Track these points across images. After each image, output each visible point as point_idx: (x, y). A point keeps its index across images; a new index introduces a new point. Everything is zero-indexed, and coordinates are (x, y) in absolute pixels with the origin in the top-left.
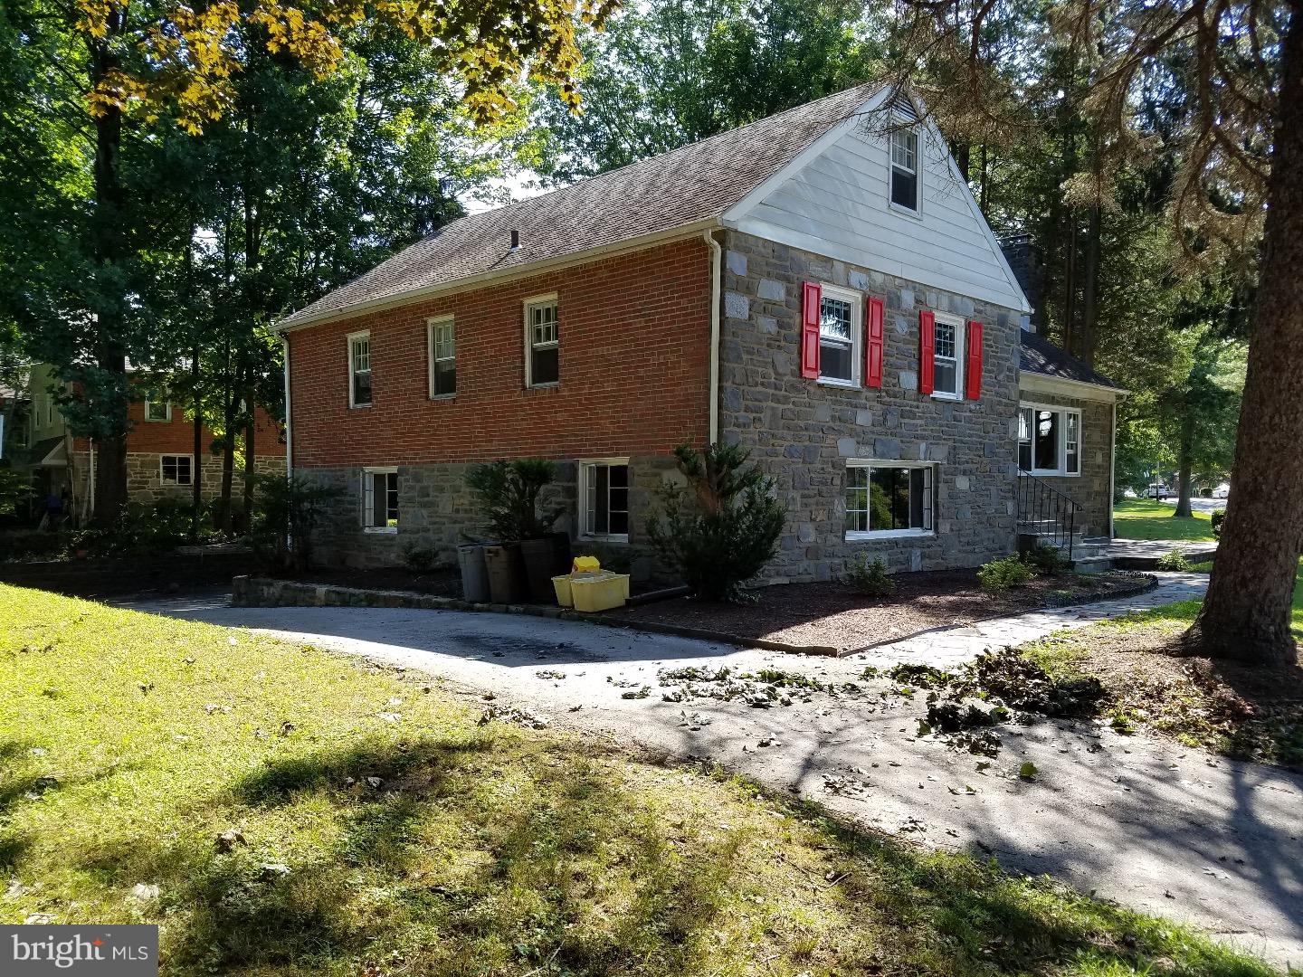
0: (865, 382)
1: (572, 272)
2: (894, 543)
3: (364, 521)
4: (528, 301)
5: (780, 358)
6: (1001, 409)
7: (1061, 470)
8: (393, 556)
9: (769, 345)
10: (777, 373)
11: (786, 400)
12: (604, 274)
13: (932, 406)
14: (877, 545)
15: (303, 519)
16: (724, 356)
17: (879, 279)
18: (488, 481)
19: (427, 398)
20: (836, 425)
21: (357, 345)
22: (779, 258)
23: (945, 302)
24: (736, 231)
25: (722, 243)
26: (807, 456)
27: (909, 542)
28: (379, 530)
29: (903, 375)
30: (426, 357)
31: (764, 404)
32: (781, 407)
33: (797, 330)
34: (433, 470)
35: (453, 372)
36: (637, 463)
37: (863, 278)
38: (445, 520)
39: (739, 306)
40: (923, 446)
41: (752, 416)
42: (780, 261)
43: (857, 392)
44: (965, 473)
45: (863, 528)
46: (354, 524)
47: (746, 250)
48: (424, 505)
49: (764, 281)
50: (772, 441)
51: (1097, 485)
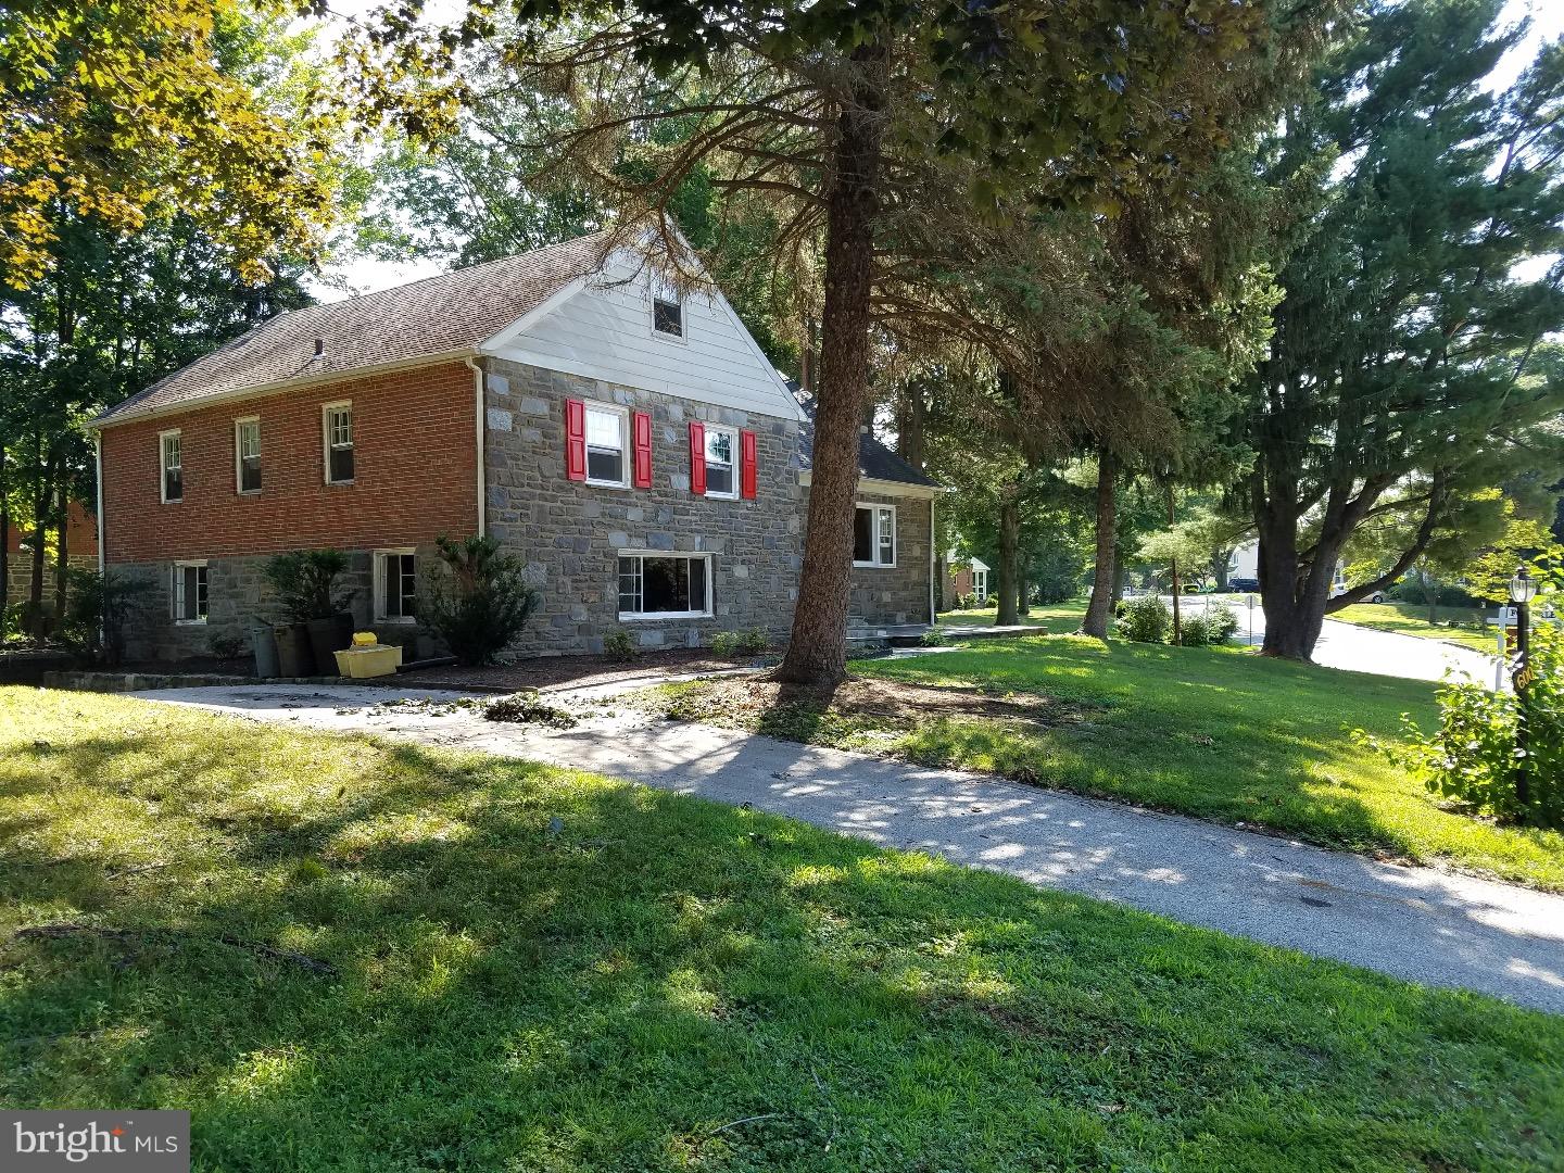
0: (634, 483)
1: (364, 382)
2: (668, 623)
3: (175, 613)
4: (325, 407)
5: (546, 463)
6: (780, 507)
7: (876, 562)
8: (203, 647)
9: (534, 452)
10: (543, 476)
11: (554, 499)
12: (389, 386)
13: (706, 506)
14: (653, 625)
15: (115, 614)
16: (488, 461)
17: (645, 396)
18: (284, 572)
19: (235, 493)
20: (606, 520)
21: (169, 443)
22: (541, 379)
23: (716, 415)
24: (495, 358)
25: (483, 368)
26: (578, 547)
27: (686, 623)
28: (192, 623)
29: (674, 478)
30: (234, 455)
31: (531, 502)
32: (549, 504)
33: (563, 439)
34: (240, 563)
35: (259, 471)
36: (422, 553)
37: (630, 395)
38: (252, 610)
39: (502, 420)
40: (698, 539)
41: (519, 512)
42: (543, 382)
43: (626, 493)
44: (743, 562)
45: (638, 610)
46: (166, 618)
47: (507, 374)
48: (232, 596)
49: (526, 399)
50: (540, 534)
51: (915, 575)
